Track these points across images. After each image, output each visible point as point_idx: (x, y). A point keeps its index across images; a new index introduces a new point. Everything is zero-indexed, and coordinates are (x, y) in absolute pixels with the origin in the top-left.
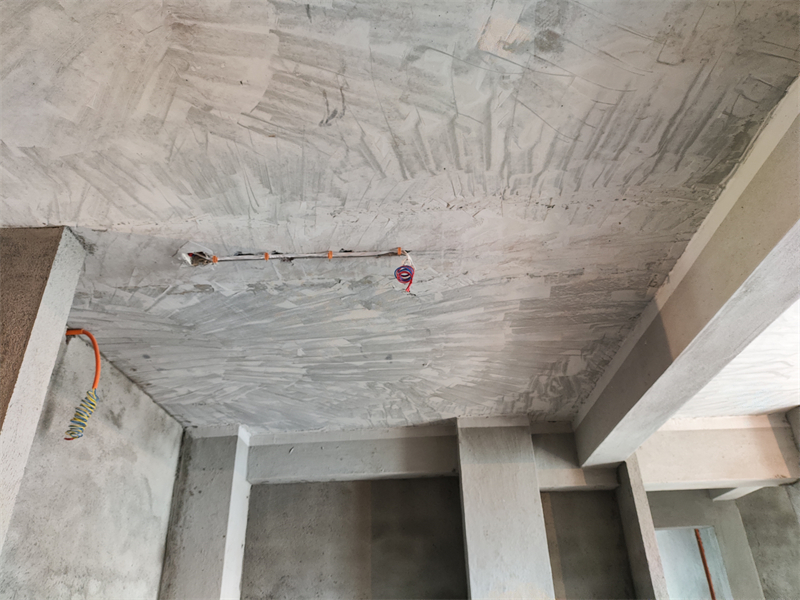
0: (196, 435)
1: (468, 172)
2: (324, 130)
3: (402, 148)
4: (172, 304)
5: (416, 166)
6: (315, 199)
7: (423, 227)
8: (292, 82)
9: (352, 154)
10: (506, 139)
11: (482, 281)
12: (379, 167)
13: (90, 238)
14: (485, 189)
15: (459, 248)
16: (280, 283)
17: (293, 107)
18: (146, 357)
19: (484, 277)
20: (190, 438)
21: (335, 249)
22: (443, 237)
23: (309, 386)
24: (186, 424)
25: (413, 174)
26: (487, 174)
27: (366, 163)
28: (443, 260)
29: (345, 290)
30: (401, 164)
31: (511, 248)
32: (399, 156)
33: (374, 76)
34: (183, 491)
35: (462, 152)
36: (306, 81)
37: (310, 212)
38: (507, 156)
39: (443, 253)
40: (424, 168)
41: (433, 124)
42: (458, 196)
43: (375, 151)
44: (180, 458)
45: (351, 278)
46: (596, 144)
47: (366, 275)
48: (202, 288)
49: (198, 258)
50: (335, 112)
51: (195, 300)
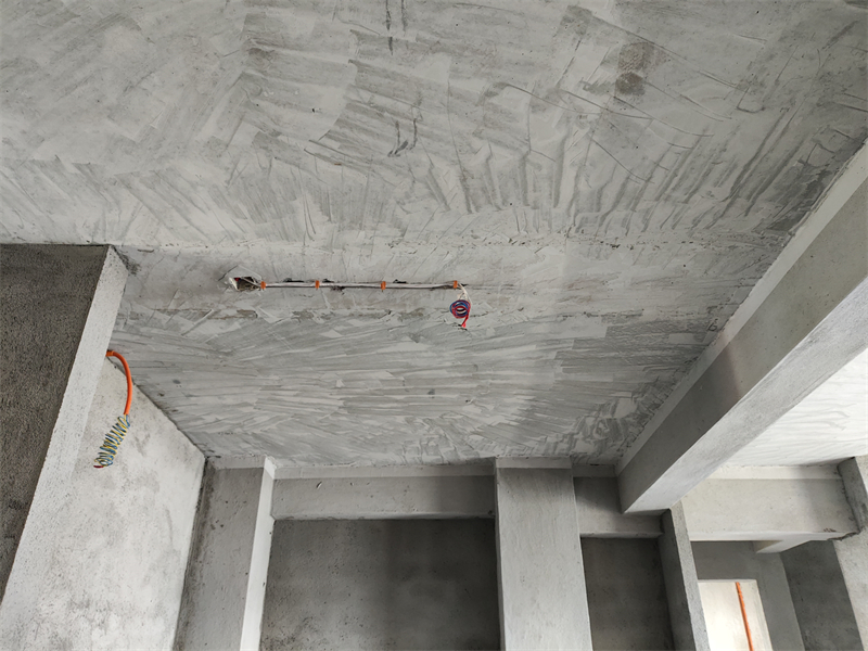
0: (218, 465)
1: (534, 208)
2: (392, 161)
3: (470, 182)
4: (211, 329)
5: (482, 201)
6: (374, 229)
7: (482, 262)
8: (364, 112)
9: (418, 185)
10: (577, 177)
11: (538, 318)
12: (444, 199)
13: (135, 258)
14: (550, 226)
15: (517, 284)
16: (327, 312)
17: (363, 137)
18: (177, 382)
19: (540, 314)
20: (213, 468)
21: (389, 279)
22: (502, 272)
23: (344, 418)
24: (209, 454)
26: (554, 211)
27: (432, 195)
28: (499, 295)
29: (394, 322)
31: (570, 287)
32: (466, 189)
33: (450, 110)
34: (203, 524)
35: (530, 188)
36: (380, 112)
37: (367, 241)
38: (576, 194)
39: (500, 288)
41: (504, 160)
42: (522, 231)
43: (441, 182)
44: (201, 489)
45: (402, 310)
46: (668, 185)
47: (418, 307)
48: (245, 314)
49: (245, 283)
50: (406, 143)
51: (236, 325)
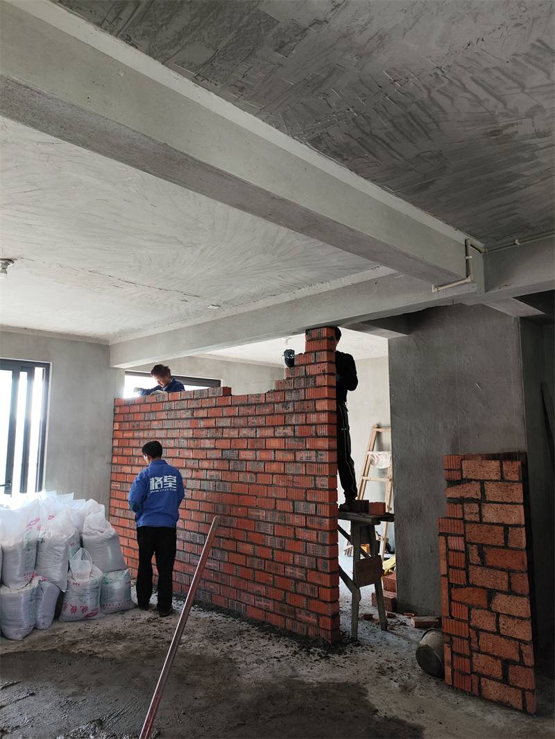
25: (533, 46)
30: (548, 47)
40: (527, 54)
